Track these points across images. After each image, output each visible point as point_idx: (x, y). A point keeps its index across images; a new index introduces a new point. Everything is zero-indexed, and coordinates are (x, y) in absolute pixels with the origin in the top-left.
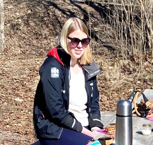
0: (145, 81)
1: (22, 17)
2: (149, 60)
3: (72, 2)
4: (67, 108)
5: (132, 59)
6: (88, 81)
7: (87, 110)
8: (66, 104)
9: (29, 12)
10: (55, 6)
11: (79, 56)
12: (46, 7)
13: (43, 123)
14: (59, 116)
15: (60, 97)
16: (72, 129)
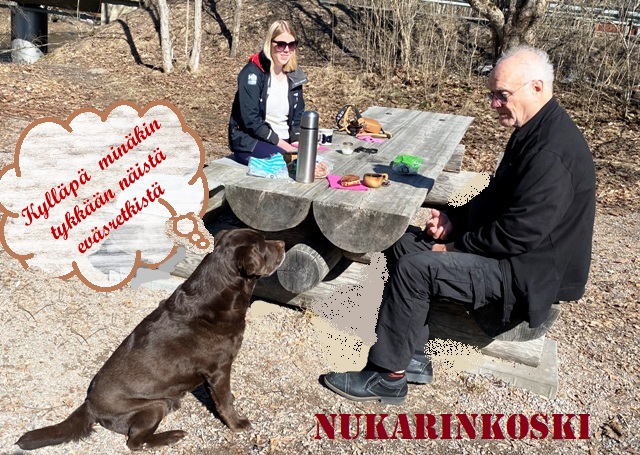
0: (389, 99)
1: (261, 19)
2: (399, 74)
3: (320, 4)
4: (264, 118)
5: (378, 72)
6: (292, 90)
7: (288, 122)
8: (263, 114)
9: (270, 13)
10: (301, 8)
11: (284, 62)
12: (290, 9)
13: (237, 134)
14: (254, 126)
15: (256, 105)
16: (267, 141)
